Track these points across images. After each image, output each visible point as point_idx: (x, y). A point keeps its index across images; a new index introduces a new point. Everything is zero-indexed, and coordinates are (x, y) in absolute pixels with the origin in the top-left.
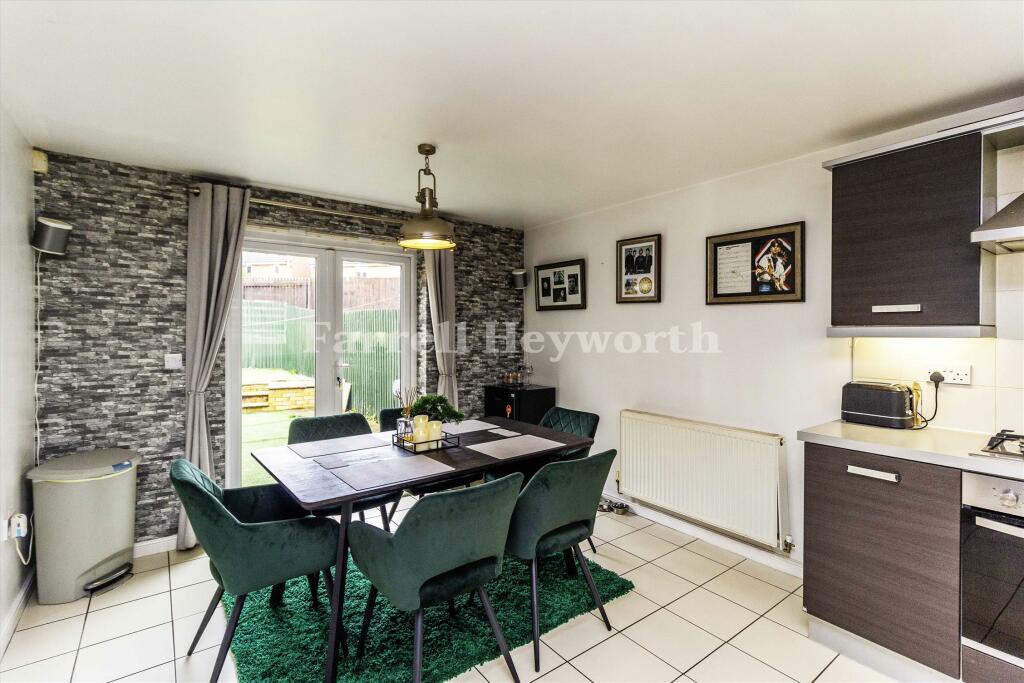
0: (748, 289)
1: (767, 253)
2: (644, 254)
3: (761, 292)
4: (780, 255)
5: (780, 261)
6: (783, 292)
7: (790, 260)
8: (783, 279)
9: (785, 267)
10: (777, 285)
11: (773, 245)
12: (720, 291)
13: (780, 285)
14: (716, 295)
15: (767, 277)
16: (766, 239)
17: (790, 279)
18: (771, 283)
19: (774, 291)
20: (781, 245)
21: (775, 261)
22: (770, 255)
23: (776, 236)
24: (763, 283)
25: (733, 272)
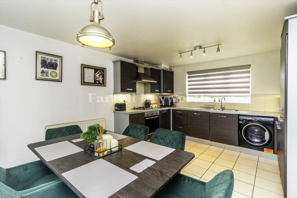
0: (93, 82)
1: (98, 73)
2: (53, 62)
3: (96, 83)
4: (101, 74)
5: (101, 76)
6: (101, 84)
7: (103, 77)
8: (101, 81)
9: (102, 78)
10: (100, 82)
11: (99, 72)
12: (85, 81)
13: (101, 82)
14: (84, 82)
15: (98, 79)
16: (98, 70)
17: (103, 81)
18: (99, 81)
19: (99, 83)
20: (101, 72)
21: (100, 76)
22: (99, 74)
23: (100, 70)
24: (97, 81)
25: (89, 76)
